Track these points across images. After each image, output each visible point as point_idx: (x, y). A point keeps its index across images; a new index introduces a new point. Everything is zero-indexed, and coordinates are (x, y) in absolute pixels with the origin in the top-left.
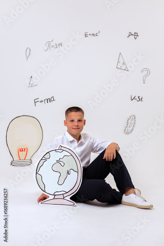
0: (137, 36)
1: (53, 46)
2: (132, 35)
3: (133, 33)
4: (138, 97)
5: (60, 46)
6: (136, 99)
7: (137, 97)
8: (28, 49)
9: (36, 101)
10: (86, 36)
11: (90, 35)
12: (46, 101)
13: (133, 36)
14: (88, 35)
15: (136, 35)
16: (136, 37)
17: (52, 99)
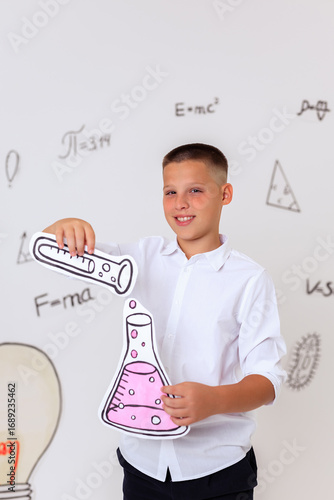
0: (326, 110)
1: (84, 146)
2: (312, 108)
3: (313, 103)
4: (328, 284)
5: (105, 143)
6: (320, 290)
7: (323, 286)
8: (13, 156)
9: (40, 301)
10: (178, 112)
11: (190, 109)
12: (68, 300)
13: (314, 112)
14: (186, 112)
15: (322, 108)
16: (321, 113)
17: (86, 297)
